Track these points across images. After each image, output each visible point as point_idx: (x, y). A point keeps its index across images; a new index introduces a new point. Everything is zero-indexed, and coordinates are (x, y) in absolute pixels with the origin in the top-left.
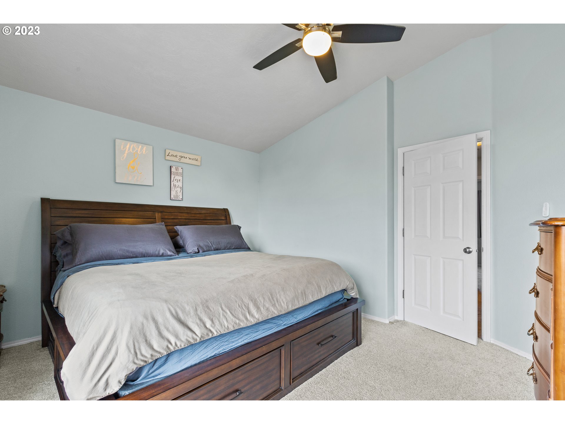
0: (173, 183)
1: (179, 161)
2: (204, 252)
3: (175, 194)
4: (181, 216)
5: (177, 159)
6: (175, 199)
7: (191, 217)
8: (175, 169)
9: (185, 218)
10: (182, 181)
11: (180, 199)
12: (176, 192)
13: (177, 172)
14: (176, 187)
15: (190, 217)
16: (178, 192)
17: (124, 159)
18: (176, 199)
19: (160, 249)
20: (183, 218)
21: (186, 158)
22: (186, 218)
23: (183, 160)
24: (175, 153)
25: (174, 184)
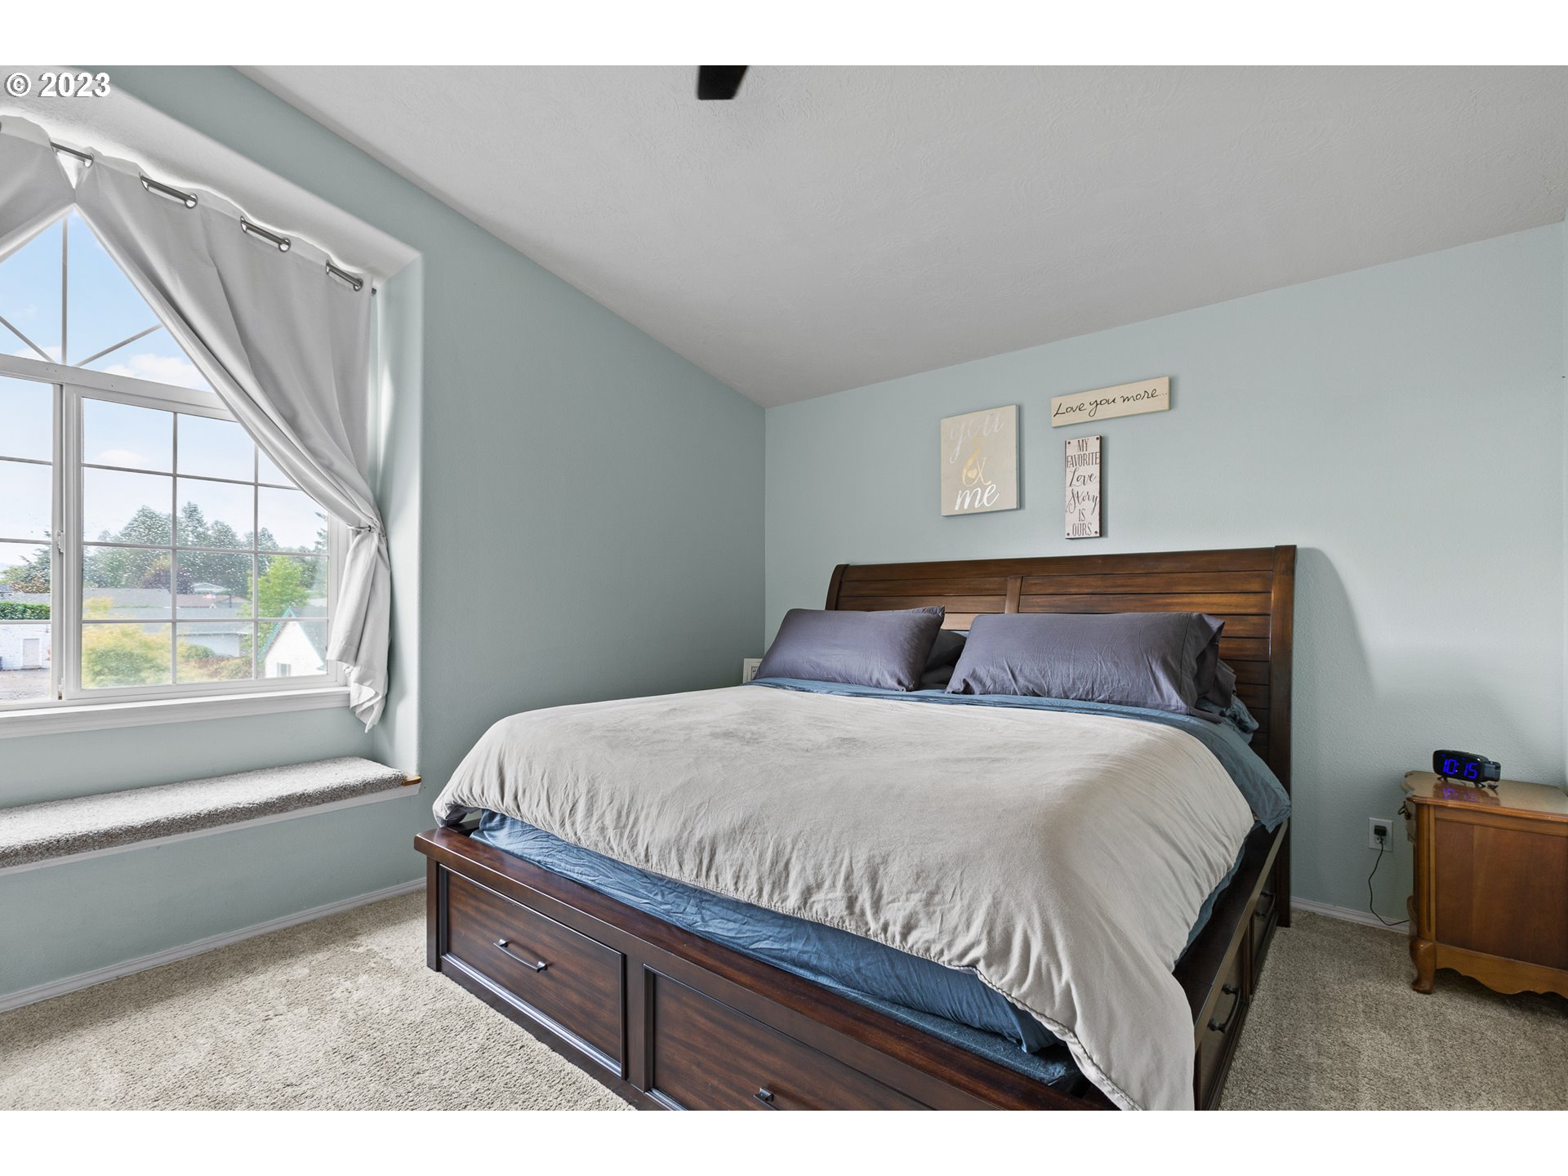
0: (1071, 488)
1: (1092, 419)
2: (984, 694)
3: (1077, 522)
4: (1078, 586)
5: (1083, 416)
6: (1077, 536)
7: (1111, 587)
8: (1077, 448)
9: (1090, 591)
10: (1098, 479)
11: (1093, 535)
12: (1081, 513)
13: (1082, 453)
14: (1080, 499)
15: (1107, 587)
16: (1087, 513)
17: (956, 459)
18: (1081, 536)
19: (872, 669)
20: (1086, 591)
21: (1114, 401)
22: (1098, 590)
23: (1104, 412)
24: (1074, 401)
25: (1075, 493)
